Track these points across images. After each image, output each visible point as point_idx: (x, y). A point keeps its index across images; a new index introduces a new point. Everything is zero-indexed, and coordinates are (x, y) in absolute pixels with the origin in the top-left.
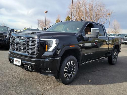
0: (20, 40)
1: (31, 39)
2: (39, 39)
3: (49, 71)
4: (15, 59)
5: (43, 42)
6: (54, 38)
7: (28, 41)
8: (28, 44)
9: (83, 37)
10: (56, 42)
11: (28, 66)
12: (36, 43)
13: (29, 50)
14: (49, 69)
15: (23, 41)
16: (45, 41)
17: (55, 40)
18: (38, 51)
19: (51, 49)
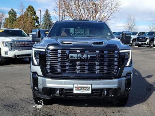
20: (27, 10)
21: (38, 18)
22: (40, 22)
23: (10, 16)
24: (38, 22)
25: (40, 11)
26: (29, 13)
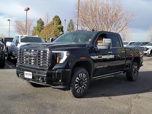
0: (30, 53)
1: (42, 51)
2: (50, 51)
3: (60, 82)
4: (25, 72)
5: (54, 54)
6: (65, 50)
7: (39, 54)
8: (39, 57)
9: (95, 48)
10: (67, 54)
11: (39, 79)
12: (48, 55)
13: (40, 62)
14: (60, 81)
15: (34, 54)
16: (56, 53)
17: (66, 52)
18: (50, 63)
19: (62, 61)
20: (53, 20)
21: (63, 27)
22: (64, 31)
23: (38, 25)
24: (63, 31)
25: (65, 20)
26: (55, 23)
